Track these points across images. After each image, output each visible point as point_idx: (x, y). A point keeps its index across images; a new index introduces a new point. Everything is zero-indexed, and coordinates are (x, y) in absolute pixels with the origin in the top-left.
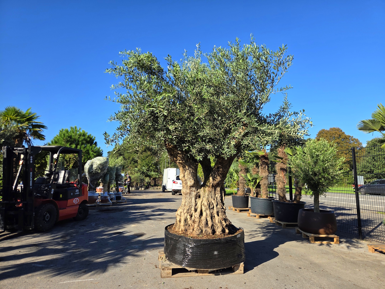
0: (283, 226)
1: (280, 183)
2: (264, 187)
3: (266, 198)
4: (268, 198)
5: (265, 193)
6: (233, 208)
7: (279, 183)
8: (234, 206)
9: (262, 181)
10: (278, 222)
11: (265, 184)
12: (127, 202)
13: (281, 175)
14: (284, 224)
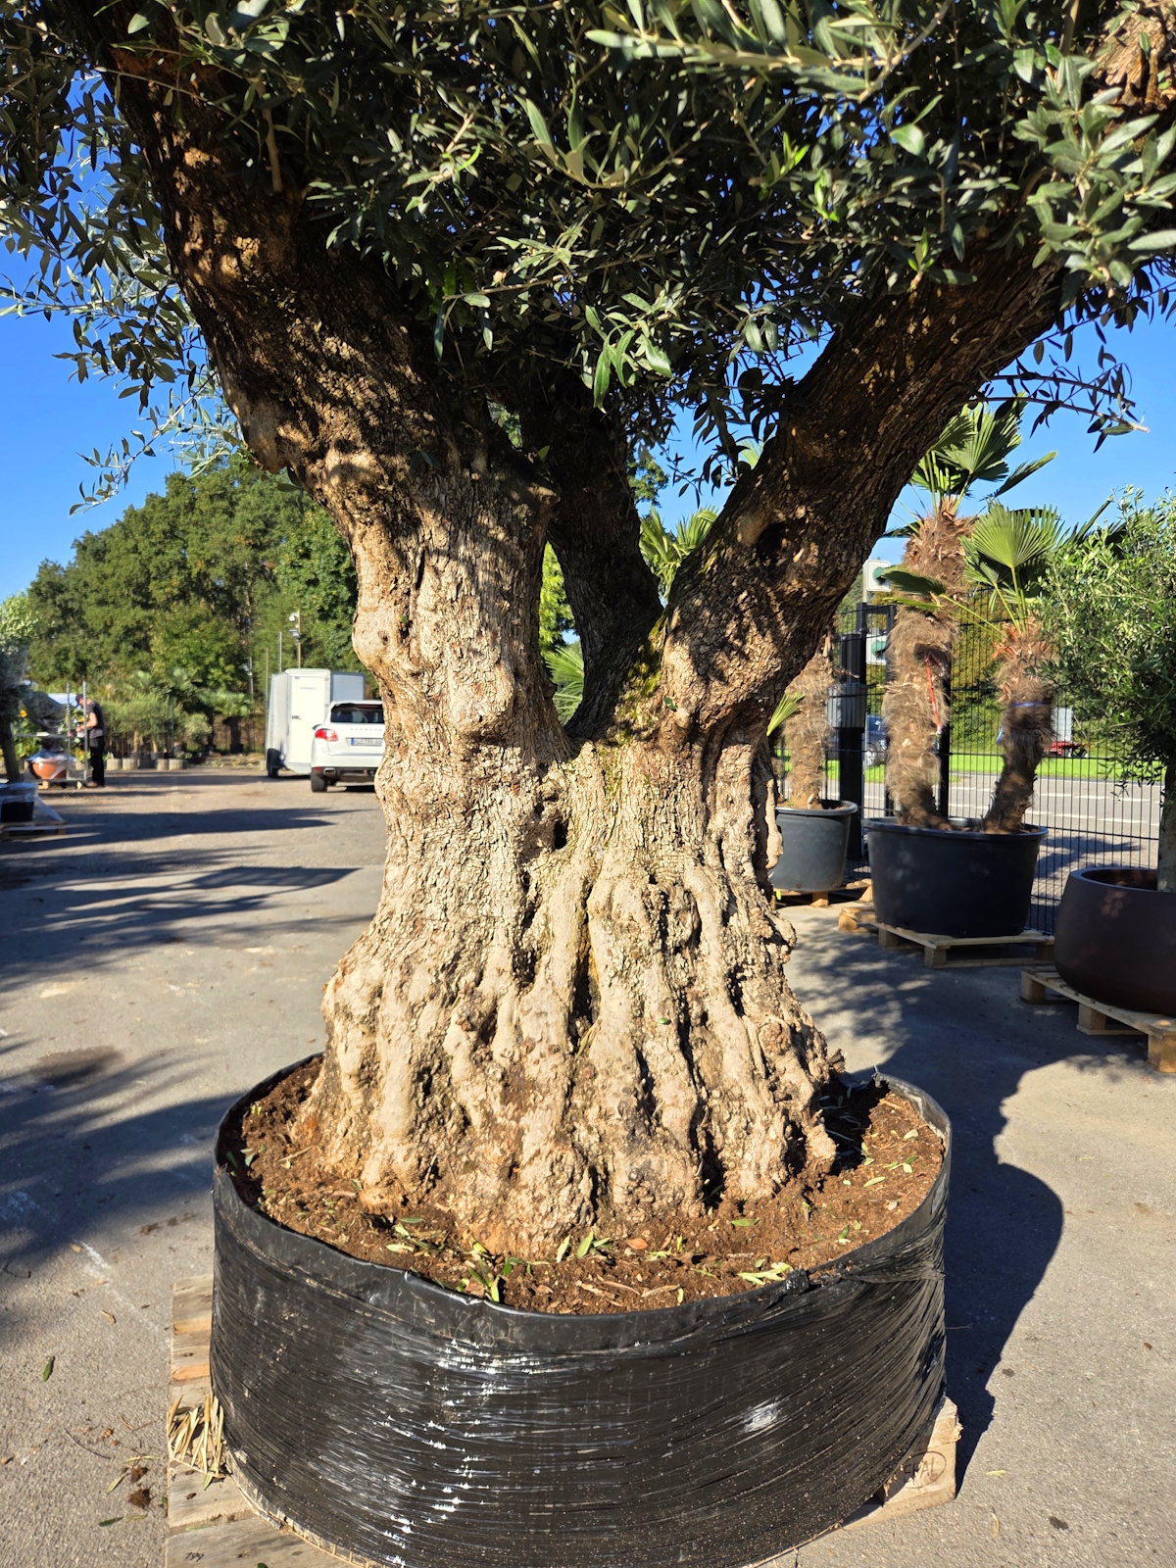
0: (929, 958)
1: (912, 726)
2: (806, 751)
3: (809, 807)
4: (819, 808)
5: (807, 780)
7: (907, 729)
9: (797, 718)
10: (900, 932)
11: (810, 736)
12: (68, 831)
13: (920, 684)
14: (939, 949)
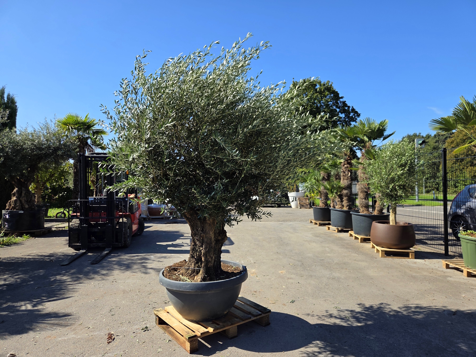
6: (314, 221)
7: (361, 192)
8: (316, 219)
10: (356, 235)
